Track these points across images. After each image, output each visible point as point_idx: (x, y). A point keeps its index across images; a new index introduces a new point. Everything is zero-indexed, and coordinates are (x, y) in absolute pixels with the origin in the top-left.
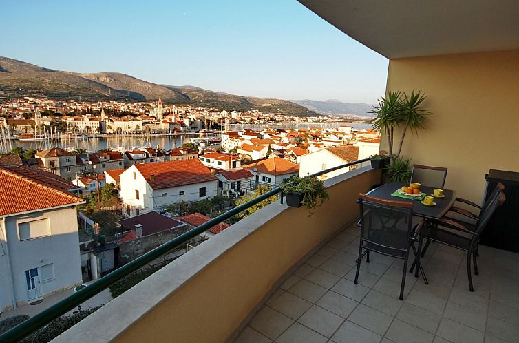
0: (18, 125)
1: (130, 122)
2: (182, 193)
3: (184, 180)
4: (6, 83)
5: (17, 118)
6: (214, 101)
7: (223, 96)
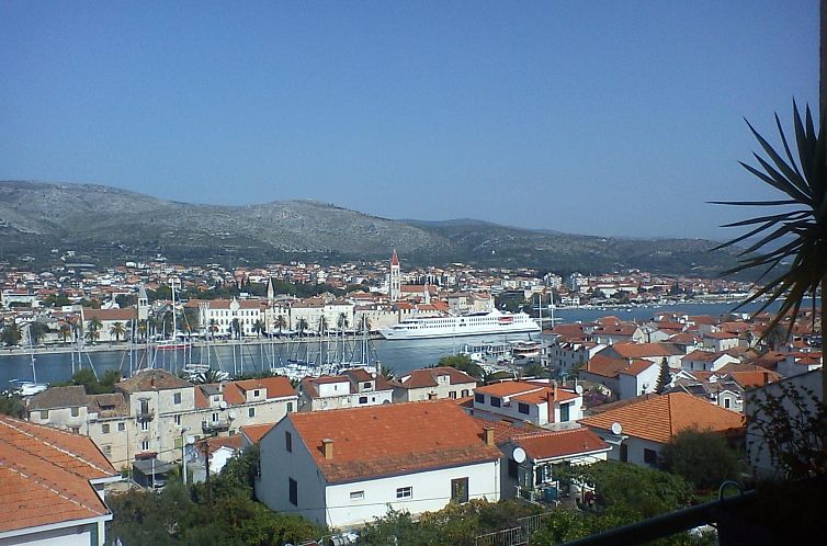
0: (103, 322)
1: (327, 308)
2: (404, 492)
3: (411, 456)
4: (96, 235)
5: (107, 306)
6: (525, 250)
7: (550, 237)
